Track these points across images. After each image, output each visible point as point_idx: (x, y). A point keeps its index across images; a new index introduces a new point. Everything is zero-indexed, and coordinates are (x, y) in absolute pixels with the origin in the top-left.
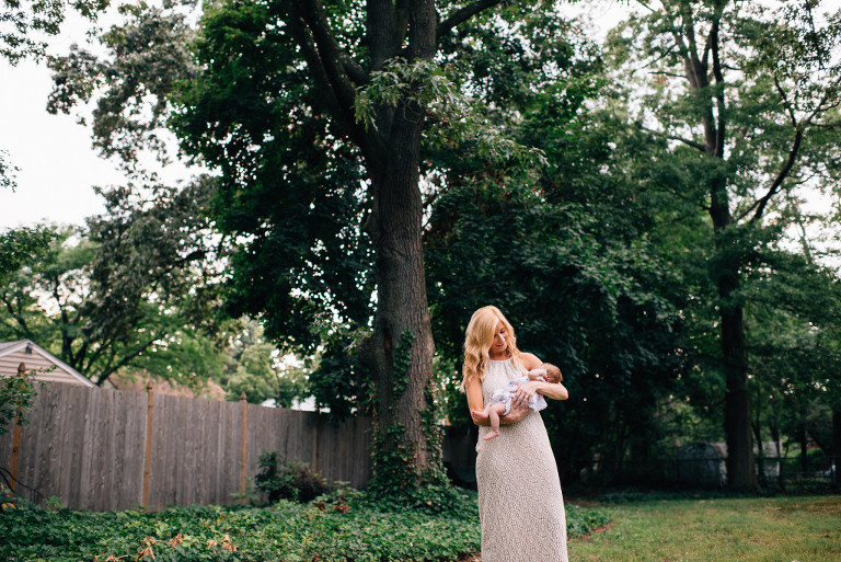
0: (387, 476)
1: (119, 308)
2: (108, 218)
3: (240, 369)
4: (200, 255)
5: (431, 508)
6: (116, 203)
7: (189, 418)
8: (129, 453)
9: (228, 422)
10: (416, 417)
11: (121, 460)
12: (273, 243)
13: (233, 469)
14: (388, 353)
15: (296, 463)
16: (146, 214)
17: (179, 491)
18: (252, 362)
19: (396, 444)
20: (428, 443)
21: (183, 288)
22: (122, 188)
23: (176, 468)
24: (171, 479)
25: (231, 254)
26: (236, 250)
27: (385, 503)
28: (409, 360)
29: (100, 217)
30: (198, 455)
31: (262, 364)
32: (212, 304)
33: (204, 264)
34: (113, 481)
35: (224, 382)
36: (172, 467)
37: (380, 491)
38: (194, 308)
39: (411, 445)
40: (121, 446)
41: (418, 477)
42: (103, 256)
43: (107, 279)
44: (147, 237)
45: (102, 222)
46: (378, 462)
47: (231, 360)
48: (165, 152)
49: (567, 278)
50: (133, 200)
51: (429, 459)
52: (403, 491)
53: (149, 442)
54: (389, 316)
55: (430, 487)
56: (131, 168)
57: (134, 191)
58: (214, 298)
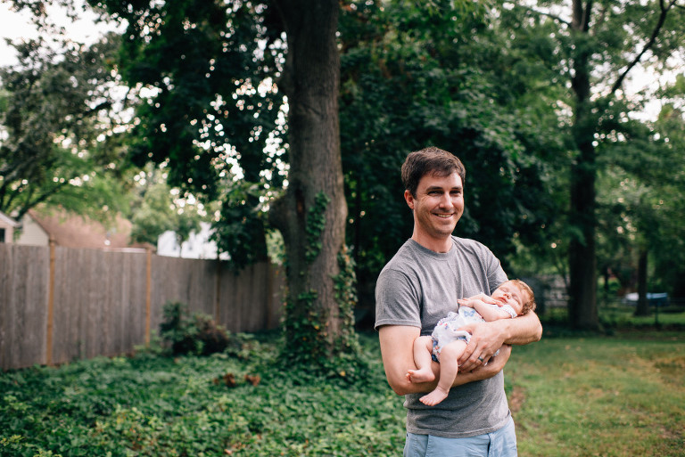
0: (298, 344)
1: (32, 153)
2: (19, 69)
3: (145, 205)
4: (107, 106)
5: (345, 379)
6: (26, 55)
7: (93, 269)
8: (30, 307)
9: (132, 272)
10: (329, 283)
11: (22, 314)
12: (176, 96)
13: (137, 318)
14: (301, 216)
15: (200, 314)
16: (56, 67)
17: (83, 342)
18: (154, 200)
19: (307, 311)
20: (341, 310)
21: (92, 135)
22: (32, 41)
23: (80, 319)
24: (75, 330)
25: (136, 106)
26: (141, 103)
27: (296, 373)
28: (322, 224)
29: (11, 67)
30: (102, 307)
31: (163, 201)
32: (118, 150)
33: (112, 114)
34: (14, 337)
35: (130, 217)
36: (76, 319)
37: (290, 358)
38: (102, 153)
39: (324, 312)
40: (22, 301)
41: (330, 345)
42: (15, 104)
43: (20, 126)
44: (56, 86)
45: (14, 73)
46: (288, 328)
47: (136, 197)
48: (74, 9)
49: (467, 140)
50: (42, 52)
51: (342, 326)
52: (316, 361)
53: (52, 295)
54: (302, 177)
55: (342, 355)
56: (41, 22)
57: (43, 44)
58: (120, 145)
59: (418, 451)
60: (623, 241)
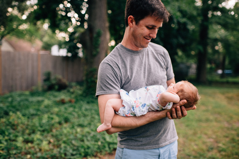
0: (90, 88)
13: (35, 77)
14: (91, 39)
59: (119, 156)
60: (217, 52)
